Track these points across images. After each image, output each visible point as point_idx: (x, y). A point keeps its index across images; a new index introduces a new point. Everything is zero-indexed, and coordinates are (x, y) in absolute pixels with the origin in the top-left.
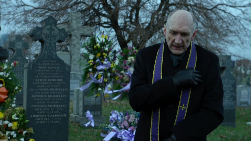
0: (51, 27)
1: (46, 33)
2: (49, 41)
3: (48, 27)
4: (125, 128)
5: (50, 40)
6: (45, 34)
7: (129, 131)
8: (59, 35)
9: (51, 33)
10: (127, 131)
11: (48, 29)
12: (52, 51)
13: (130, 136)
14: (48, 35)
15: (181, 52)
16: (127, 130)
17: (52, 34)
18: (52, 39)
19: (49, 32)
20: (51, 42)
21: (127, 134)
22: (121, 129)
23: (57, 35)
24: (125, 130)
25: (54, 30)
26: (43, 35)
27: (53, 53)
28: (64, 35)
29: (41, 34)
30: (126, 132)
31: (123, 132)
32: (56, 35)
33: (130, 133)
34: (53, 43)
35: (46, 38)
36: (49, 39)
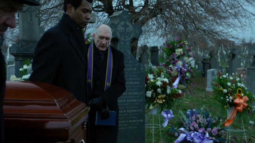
0: (125, 23)
1: (121, 30)
2: (123, 39)
3: (123, 23)
4: (195, 130)
5: (125, 38)
6: (120, 32)
7: (200, 133)
8: (133, 32)
9: (125, 30)
10: (198, 133)
11: (122, 26)
12: (127, 50)
13: (201, 138)
14: (123, 32)
15: (104, 49)
16: (197, 131)
17: (127, 31)
18: (127, 37)
19: (123, 29)
20: (125, 40)
21: (198, 136)
22: (190, 130)
23: (132, 32)
24: (195, 132)
25: (128, 26)
26: (117, 32)
27: (128, 52)
28: (138, 32)
29: (116, 33)
30: (196, 135)
31: (192, 134)
32: (130, 32)
33: (202, 136)
34: (127, 41)
35: (121, 35)
36: (123, 37)
